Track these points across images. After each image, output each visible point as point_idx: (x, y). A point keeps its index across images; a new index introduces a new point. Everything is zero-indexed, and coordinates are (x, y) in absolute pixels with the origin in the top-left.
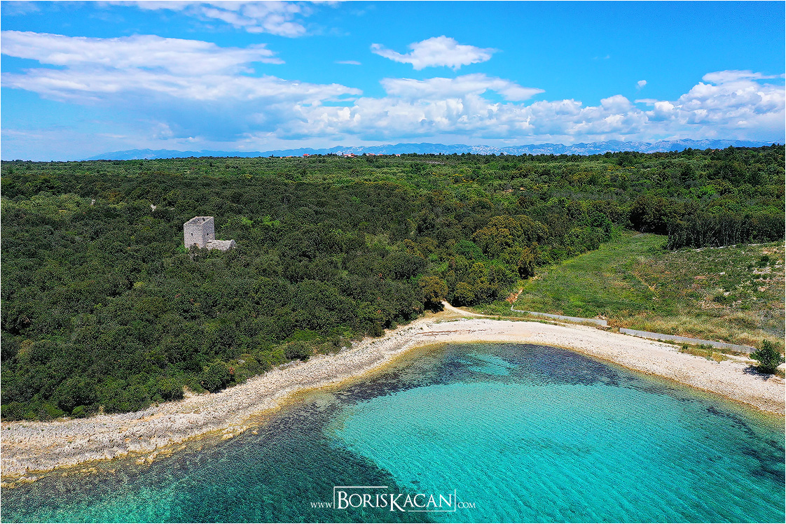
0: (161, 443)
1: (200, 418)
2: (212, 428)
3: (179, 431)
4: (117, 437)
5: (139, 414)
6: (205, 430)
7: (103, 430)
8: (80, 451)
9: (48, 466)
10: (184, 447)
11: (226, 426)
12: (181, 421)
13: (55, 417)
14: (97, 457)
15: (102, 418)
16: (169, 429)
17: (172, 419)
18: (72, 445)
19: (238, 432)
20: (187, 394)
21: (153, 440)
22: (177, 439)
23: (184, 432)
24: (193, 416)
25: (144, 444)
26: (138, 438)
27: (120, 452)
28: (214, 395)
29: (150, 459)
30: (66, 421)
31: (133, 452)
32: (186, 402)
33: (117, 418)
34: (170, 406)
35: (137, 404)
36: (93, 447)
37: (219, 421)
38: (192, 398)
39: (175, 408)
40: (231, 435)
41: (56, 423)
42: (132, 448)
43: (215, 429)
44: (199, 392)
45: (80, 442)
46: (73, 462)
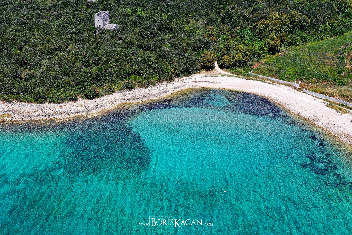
0: (66, 116)
1: (81, 109)
2: (85, 113)
3: (73, 113)
4: (51, 112)
5: (60, 104)
6: (82, 114)
7: (47, 109)
8: (38, 115)
9: (28, 119)
10: (73, 119)
11: (90, 113)
12: (74, 109)
13: (32, 102)
14: (44, 118)
15: (47, 104)
16: (69, 112)
17: (71, 108)
18: (37, 113)
19: (94, 116)
20: (80, 99)
21: (63, 115)
22: (72, 115)
23: (75, 113)
24: (79, 108)
25: (60, 116)
26: (59, 114)
27: (51, 117)
28: (89, 101)
29: (61, 121)
30: (36, 104)
31: (56, 118)
32: (78, 102)
33: (53, 105)
34: (72, 103)
35: (60, 101)
36: (43, 114)
37: (88, 111)
38: (81, 101)
39: (73, 104)
40: (91, 117)
41: (32, 104)
42: (56, 117)
43: (86, 114)
44: (84, 99)
45: (39, 112)
46: (36, 119)
